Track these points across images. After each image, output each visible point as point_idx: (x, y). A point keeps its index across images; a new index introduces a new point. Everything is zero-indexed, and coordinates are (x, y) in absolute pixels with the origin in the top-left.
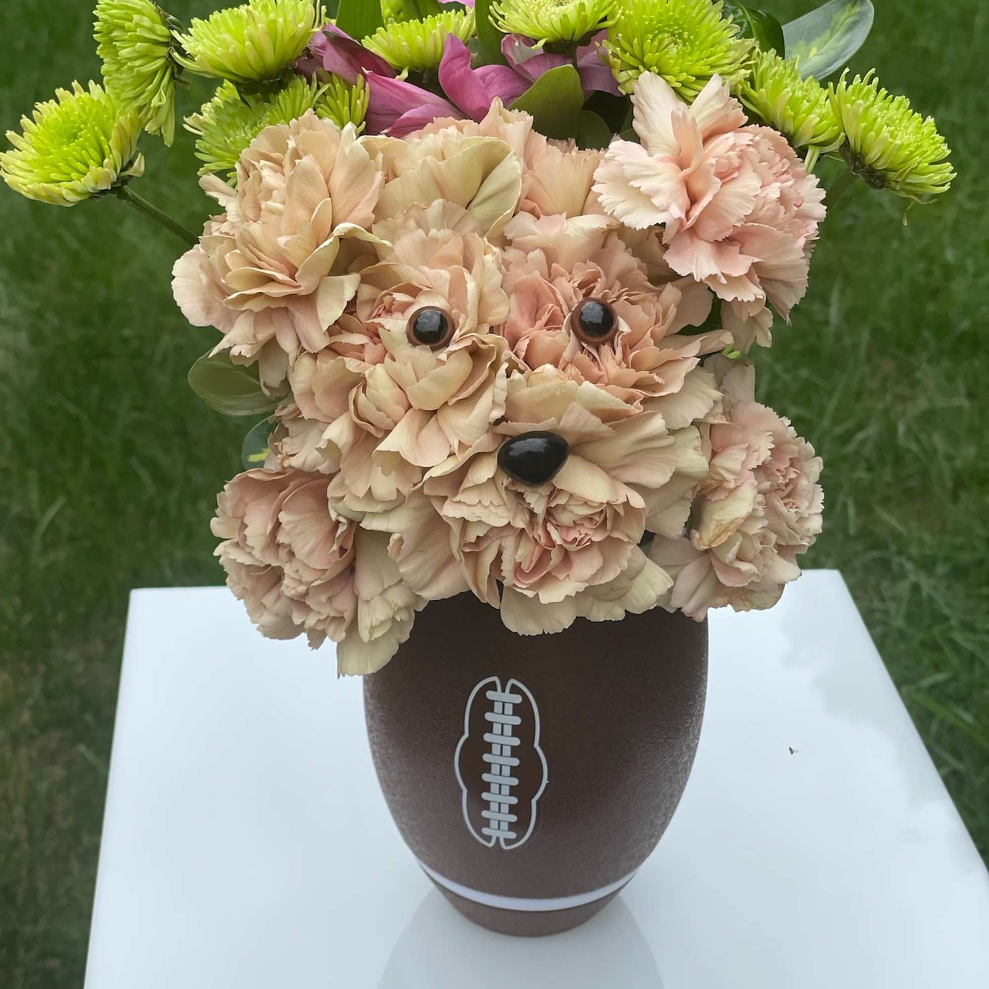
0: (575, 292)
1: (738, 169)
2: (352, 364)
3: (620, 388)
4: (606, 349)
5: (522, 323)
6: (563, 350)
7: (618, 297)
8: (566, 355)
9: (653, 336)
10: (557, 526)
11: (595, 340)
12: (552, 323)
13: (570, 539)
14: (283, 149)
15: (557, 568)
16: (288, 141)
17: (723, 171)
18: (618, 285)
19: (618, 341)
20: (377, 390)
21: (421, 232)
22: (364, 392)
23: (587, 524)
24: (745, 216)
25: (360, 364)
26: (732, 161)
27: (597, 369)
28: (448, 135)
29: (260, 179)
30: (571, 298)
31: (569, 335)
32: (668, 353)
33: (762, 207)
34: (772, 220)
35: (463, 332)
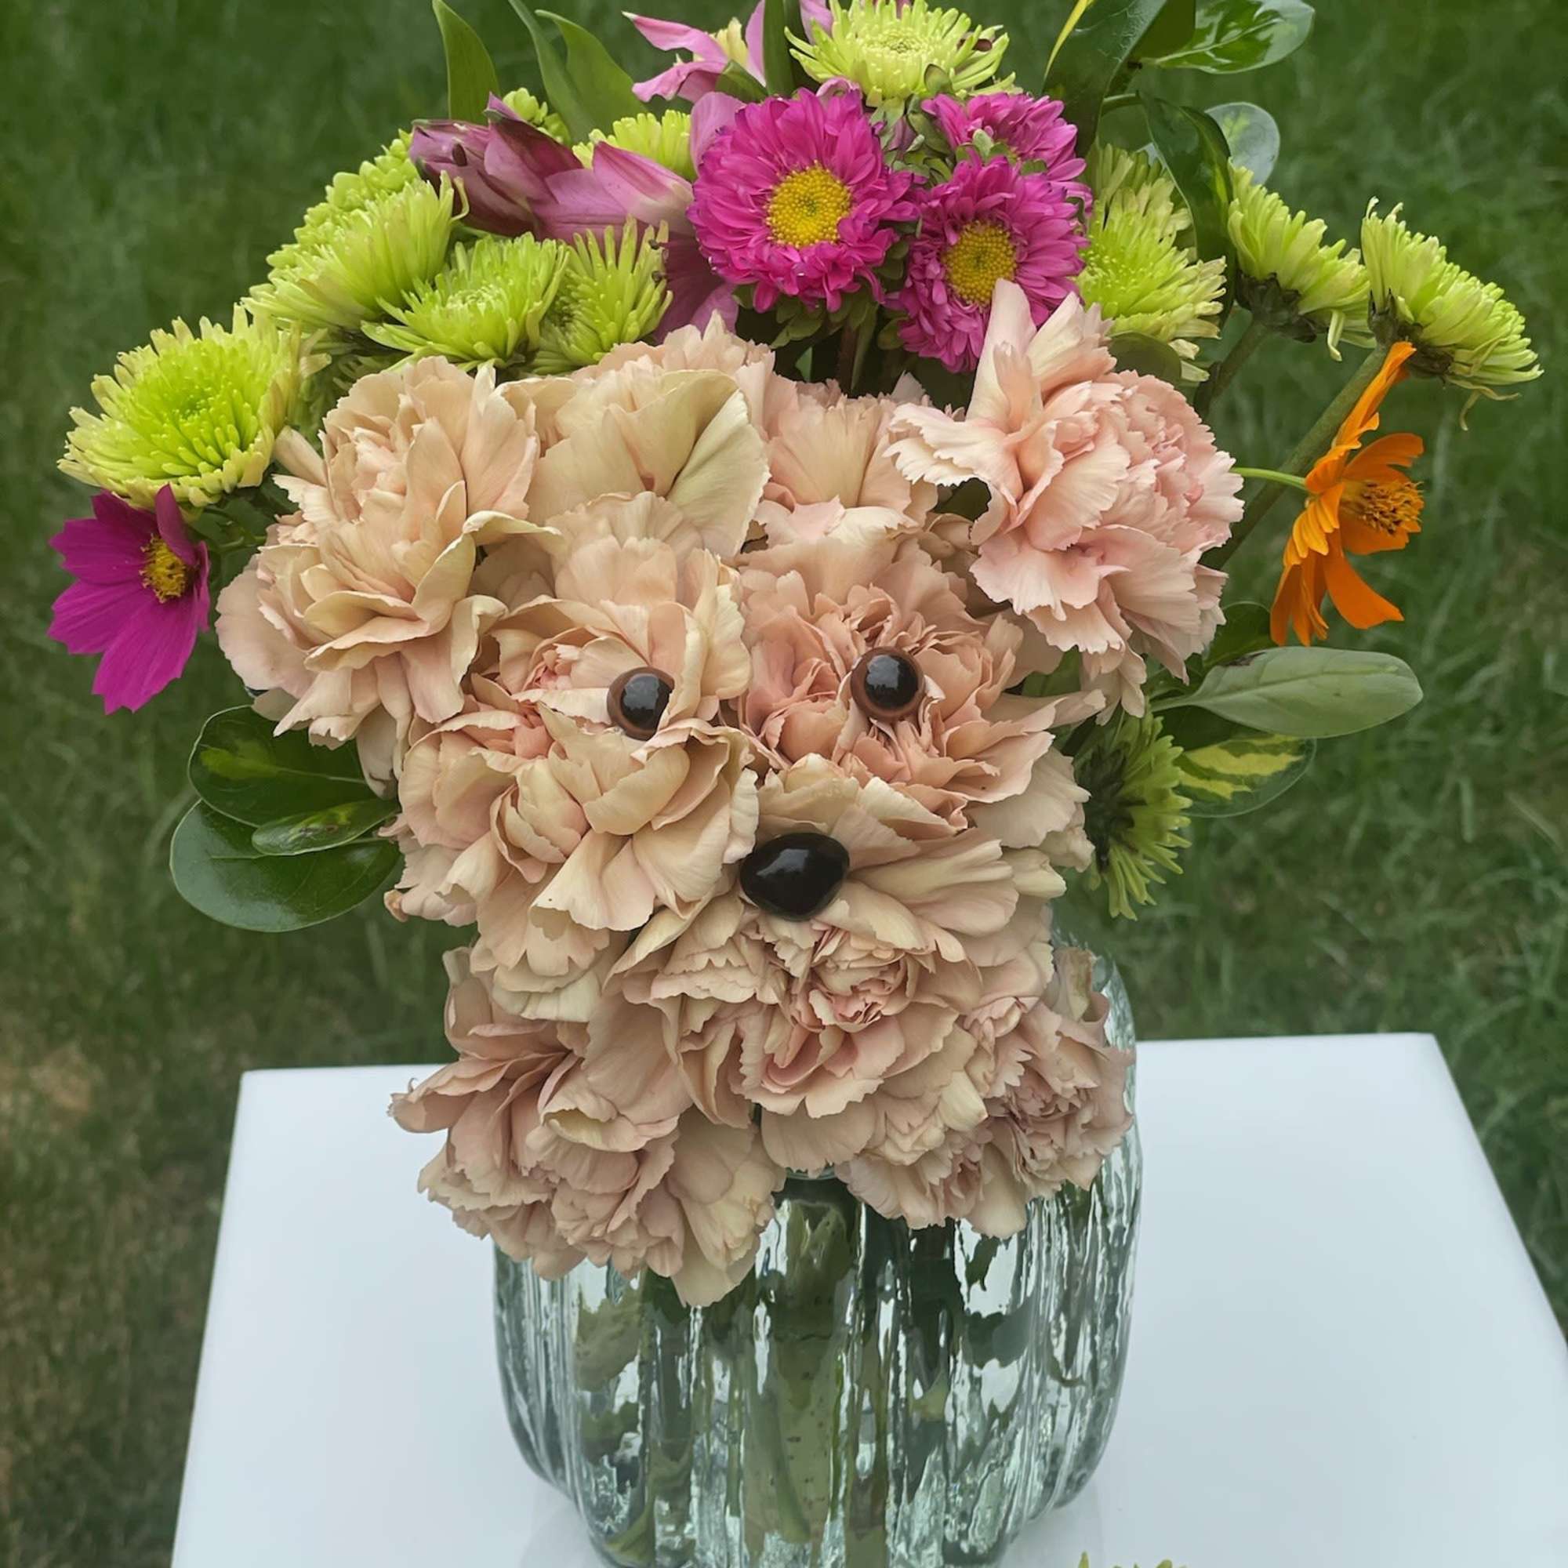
0: (854, 638)
1: (1095, 438)
2: (494, 760)
3: (930, 788)
4: (905, 727)
5: (773, 691)
6: (839, 733)
7: (922, 642)
8: (843, 740)
9: (979, 702)
10: (829, 996)
11: (890, 714)
12: (820, 689)
13: (850, 1014)
14: (391, 408)
15: (833, 1059)
16: (400, 396)
17: (1072, 441)
18: (919, 620)
19: (925, 714)
20: (535, 802)
21: (612, 539)
22: (514, 804)
23: (875, 990)
24: (1102, 512)
25: (507, 759)
26: (1085, 427)
27: (894, 758)
28: (640, 370)
29: (355, 456)
30: (848, 648)
31: (848, 709)
32: (1004, 727)
33: (1128, 500)
34: (1143, 519)
35: (673, 714)
